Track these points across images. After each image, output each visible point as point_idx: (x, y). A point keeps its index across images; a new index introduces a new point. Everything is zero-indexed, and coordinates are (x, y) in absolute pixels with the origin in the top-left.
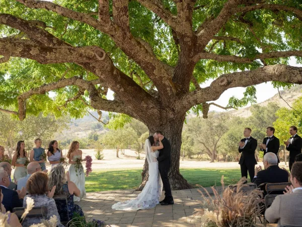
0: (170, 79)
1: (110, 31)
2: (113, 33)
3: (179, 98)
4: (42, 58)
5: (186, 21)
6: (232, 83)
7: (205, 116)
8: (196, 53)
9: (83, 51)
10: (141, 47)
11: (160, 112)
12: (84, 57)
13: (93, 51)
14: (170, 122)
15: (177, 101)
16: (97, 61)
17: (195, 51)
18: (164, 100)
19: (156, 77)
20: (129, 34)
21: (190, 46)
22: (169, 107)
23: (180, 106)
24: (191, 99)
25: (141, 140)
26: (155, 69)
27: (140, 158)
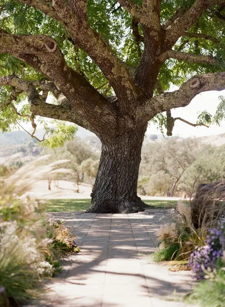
0: (130, 81)
1: (64, 18)
2: (67, 21)
3: (141, 104)
5: (153, 11)
6: (206, 86)
7: (169, 134)
8: (163, 50)
9: (31, 40)
10: (98, 40)
12: (32, 47)
13: (42, 40)
14: (128, 133)
15: (138, 108)
16: (46, 53)
17: (162, 48)
18: (123, 106)
19: (114, 77)
20: (86, 23)
21: (156, 42)
22: (128, 115)
23: (141, 115)
24: (156, 104)
25: (81, 169)
26: (114, 67)
27: (79, 191)
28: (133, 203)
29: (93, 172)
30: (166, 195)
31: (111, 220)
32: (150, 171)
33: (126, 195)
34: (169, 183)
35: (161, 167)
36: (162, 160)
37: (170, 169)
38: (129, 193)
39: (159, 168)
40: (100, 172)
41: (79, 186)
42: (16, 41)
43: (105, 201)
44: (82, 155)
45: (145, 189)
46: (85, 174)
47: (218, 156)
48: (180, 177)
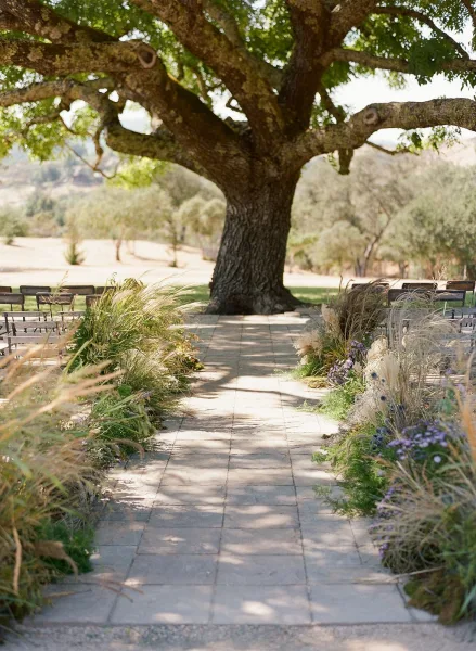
0: (273, 102)
3: (290, 139)
4: (47, 67)
6: (387, 122)
7: (344, 171)
8: (327, 48)
9: (116, 51)
10: (220, 40)
11: (251, 164)
12: (118, 62)
13: (134, 51)
14: (269, 185)
15: (285, 145)
16: (140, 69)
17: (325, 44)
18: (260, 141)
19: (247, 97)
20: (201, 19)
21: (316, 35)
22: (269, 156)
23: (290, 155)
24: (313, 143)
25: (180, 218)
26: (245, 80)
27: (178, 264)
28: (278, 299)
29: (205, 224)
30: (353, 269)
31: (242, 326)
32: (321, 220)
33: (265, 286)
34: (358, 246)
35: (343, 214)
36: (345, 197)
37: (362, 215)
38: (270, 282)
39: (337, 215)
40: (225, 248)
41: (178, 253)
42: (95, 55)
43: (232, 294)
44: (181, 189)
45: (310, 257)
46: (189, 227)
47: (461, 190)
48: (382, 232)
